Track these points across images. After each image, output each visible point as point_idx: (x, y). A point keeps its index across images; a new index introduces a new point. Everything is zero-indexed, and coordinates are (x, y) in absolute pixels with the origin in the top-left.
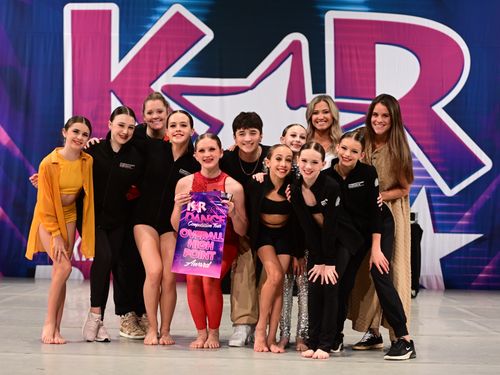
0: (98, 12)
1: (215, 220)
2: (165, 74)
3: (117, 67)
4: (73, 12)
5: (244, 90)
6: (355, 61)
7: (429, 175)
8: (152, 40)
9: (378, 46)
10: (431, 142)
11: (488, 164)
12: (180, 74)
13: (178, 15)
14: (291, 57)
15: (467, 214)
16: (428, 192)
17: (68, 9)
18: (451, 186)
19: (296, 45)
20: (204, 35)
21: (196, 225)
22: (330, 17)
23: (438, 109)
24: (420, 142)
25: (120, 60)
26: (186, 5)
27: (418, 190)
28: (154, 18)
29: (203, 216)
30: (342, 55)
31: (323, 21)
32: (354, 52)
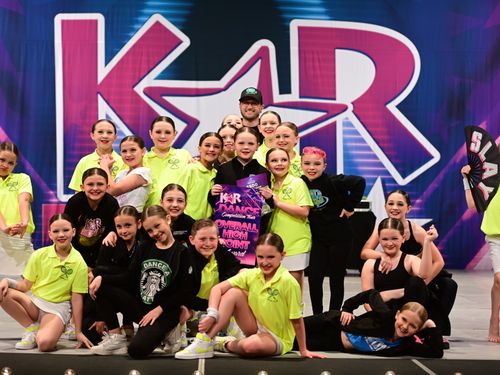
0: (86, 21)
1: (249, 212)
2: (146, 78)
3: (103, 72)
4: (63, 22)
5: (218, 91)
6: (317, 64)
7: (383, 166)
8: (134, 46)
9: (337, 51)
10: (386, 137)
11: (436, 156)
12: (159, 78)
13: (158, 24)
14: (259, 61)
15: (418, 201)
16: (383, 182)
17: (59, 18)
18: (404, 177)
19: (264, 51)
20: (181, 42)
21: (230, 216)
22: (294, 25)
23: (392, 107)
24: (376, 137)
25: (106, 65)
26: (165, 15)
27: (374, 180)
28: (136, 26)
29: (237, 207)
30: (305, 58)
31: (288, 29)
32: (316, 56)
